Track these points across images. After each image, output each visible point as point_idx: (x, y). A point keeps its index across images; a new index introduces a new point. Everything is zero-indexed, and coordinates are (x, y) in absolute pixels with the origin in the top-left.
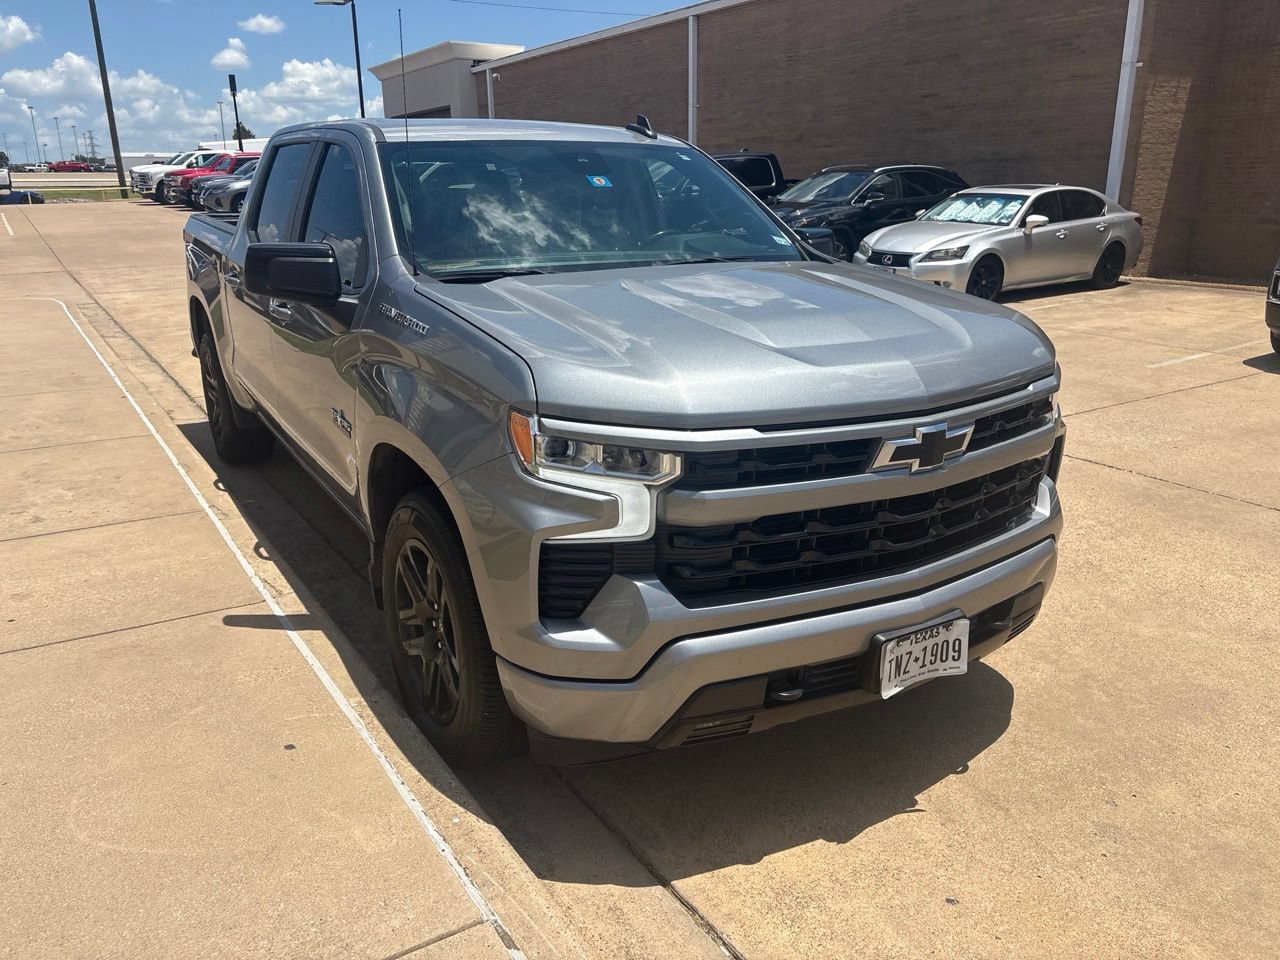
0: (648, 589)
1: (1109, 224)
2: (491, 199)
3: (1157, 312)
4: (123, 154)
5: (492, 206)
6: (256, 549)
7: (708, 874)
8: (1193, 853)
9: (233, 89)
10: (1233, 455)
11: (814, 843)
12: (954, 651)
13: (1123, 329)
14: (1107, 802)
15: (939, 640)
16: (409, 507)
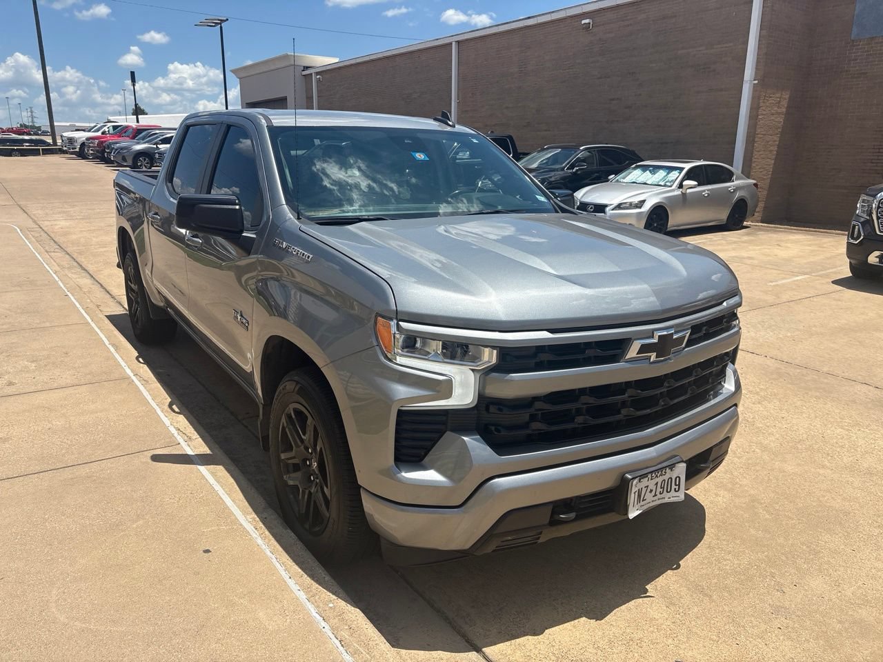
0: (472, 442)
1: (737, 188)
2: (330, 161)
3: (770, 247)
4: (56, 124)
5: (331, 165)
6: (170, 406)
7: (508, 643)
8: (839, 626)
9: (133, 81)
10: (832, 345)
11: (579, 620)
12: (676, 485)
13: (750, 258)
14: (778, 590)
15: (666, 477)
16: (295, 381)
